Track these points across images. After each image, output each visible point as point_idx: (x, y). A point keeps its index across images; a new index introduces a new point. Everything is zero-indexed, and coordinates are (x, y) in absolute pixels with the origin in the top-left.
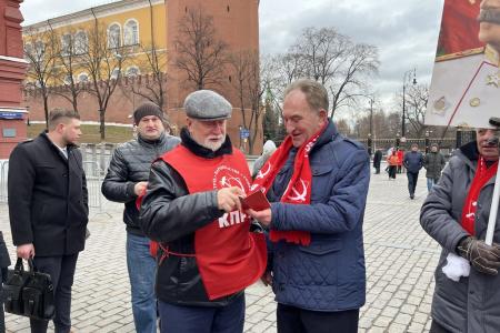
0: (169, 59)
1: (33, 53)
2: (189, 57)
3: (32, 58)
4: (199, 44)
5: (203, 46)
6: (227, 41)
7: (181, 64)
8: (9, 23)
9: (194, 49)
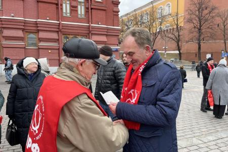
0: (184, 19)
1: (128, 24)
2: (194, 16)
3: (127, 26)
4: (200, 9)
5: (203, 10)
6: (217, 5)
7: (190, 21)
8: (115, 13)
9: (197, 12)
